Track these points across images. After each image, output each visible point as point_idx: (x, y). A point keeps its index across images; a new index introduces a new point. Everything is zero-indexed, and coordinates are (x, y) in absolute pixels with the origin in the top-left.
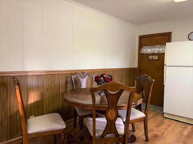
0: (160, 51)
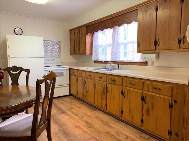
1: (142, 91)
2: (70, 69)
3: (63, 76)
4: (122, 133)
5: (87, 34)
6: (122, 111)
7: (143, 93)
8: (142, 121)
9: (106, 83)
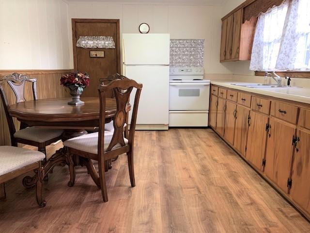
0: (106, 45)
1: (294, 127)
2: (211, 85)
3: (198, 95)
4: (248, 196)
5: (243, 23)
6: (265, 161)
7: (296, 129)
8: (290, 183)
9: (249, 109)
